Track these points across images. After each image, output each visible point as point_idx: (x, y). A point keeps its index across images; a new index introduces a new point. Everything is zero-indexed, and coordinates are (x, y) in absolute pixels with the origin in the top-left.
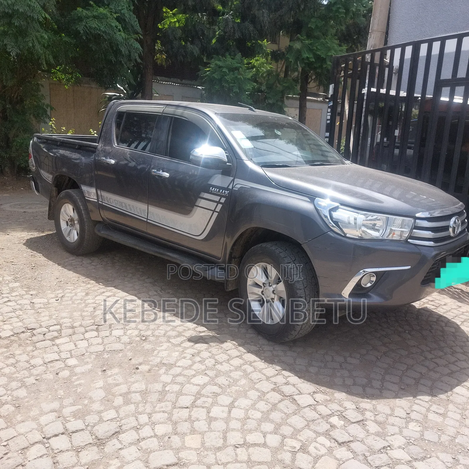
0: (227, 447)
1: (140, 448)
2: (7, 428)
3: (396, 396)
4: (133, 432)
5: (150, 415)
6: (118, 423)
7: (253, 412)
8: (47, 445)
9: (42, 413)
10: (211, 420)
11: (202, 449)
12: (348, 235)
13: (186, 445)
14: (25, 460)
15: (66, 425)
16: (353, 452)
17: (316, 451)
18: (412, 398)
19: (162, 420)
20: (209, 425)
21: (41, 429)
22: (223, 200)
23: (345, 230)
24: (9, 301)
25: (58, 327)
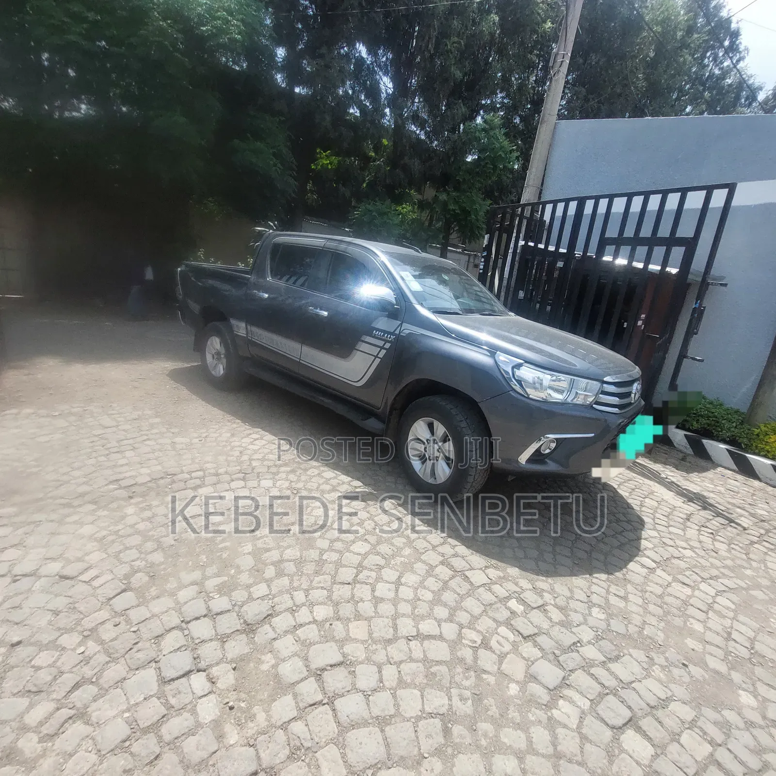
0: (399, 639)
1: (297, 639)
2: (138, 606)
3: (573, 574)
4: (288, 615)
5: (307, 592)
6: (270, 601)
7: (424, 591)
8: (186, 632)
9: (182, 586)
10: (377, 601)
11: (370, 641)
12: (531, 396)
13: (351, 635)
14: (159, 653)
15: (209, 603)
16: (541, 649)
17: (500, 647)
18: (588, 576)
19: (321, 599)
20: (376, 607)
21: (179, 607)
22: (388, 345)
23: (528, 390)
24: (148, 439)
25: (200, 474)
